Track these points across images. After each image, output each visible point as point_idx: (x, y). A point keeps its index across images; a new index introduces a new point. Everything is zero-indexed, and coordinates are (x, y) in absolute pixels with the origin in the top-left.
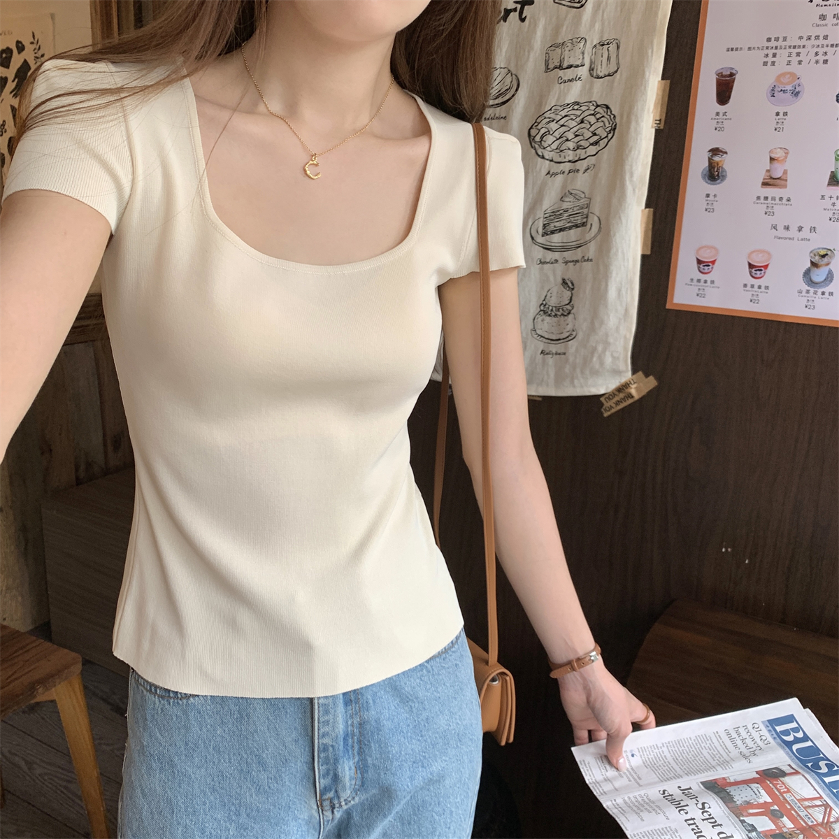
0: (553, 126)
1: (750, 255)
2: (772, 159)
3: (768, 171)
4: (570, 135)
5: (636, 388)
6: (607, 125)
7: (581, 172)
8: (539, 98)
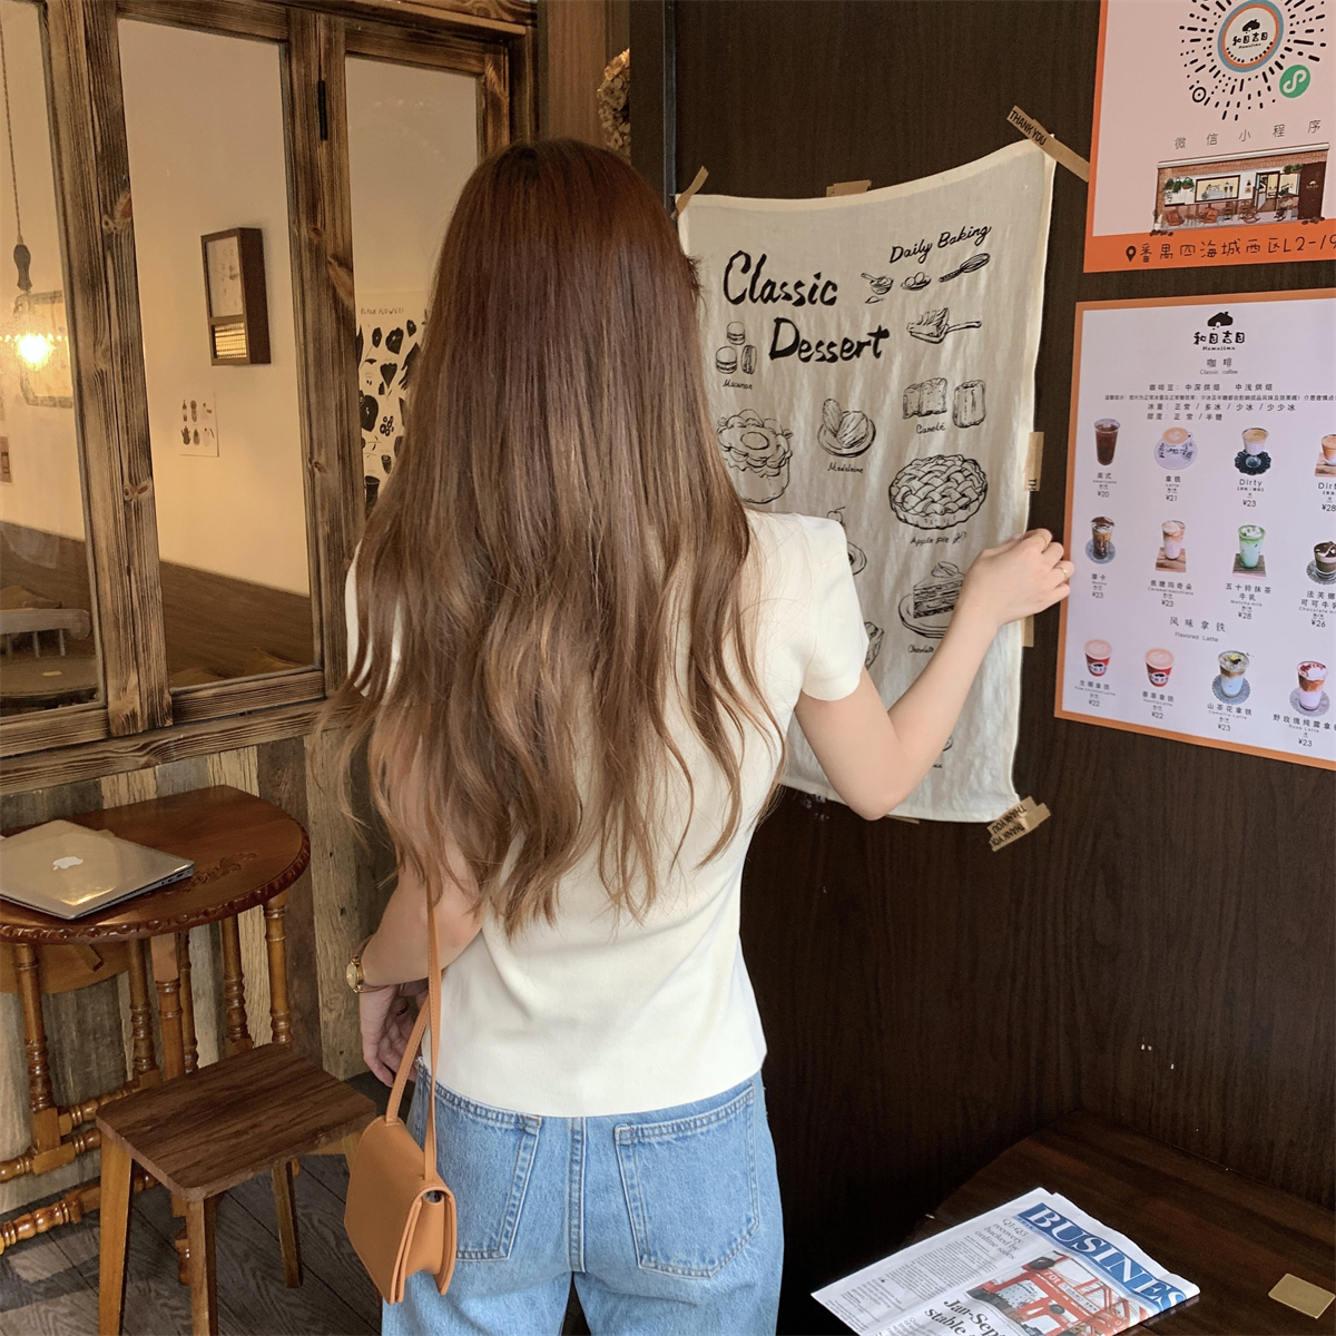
0: (916, 484)
1: (1148, 654)
2: (1166, 535)
3: (1162, 549)
4: (936, 496)
5: (1026, 817)
6: (977, 485)
7: (950, 542)
8: (897, 448)
